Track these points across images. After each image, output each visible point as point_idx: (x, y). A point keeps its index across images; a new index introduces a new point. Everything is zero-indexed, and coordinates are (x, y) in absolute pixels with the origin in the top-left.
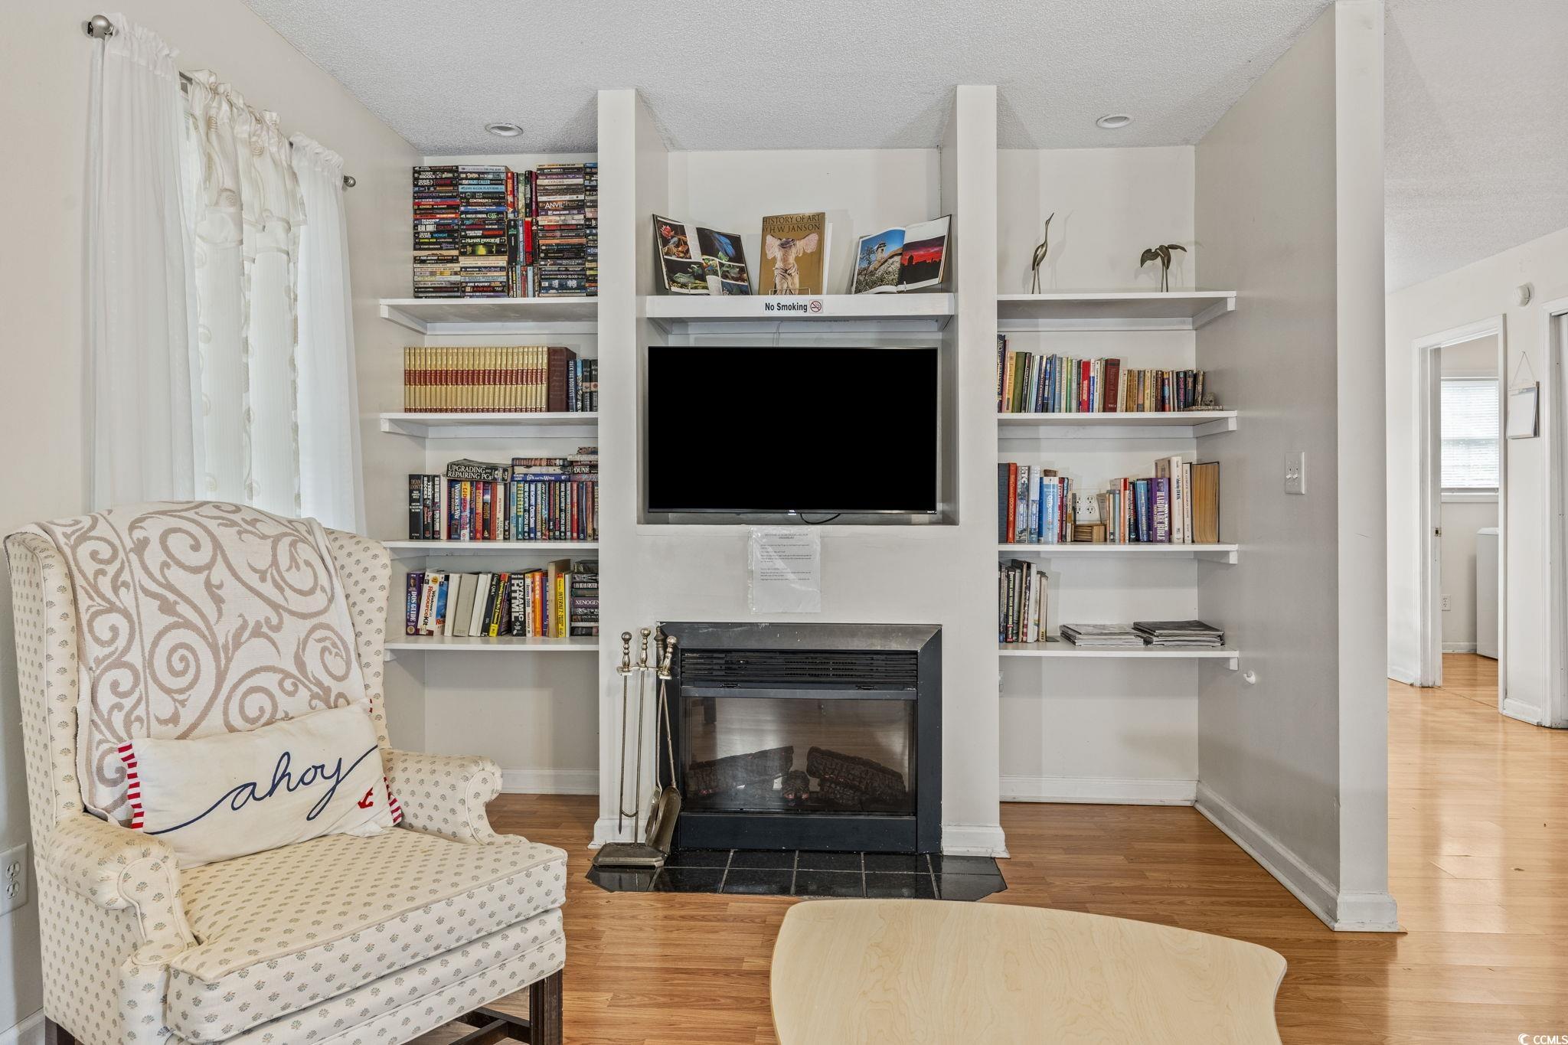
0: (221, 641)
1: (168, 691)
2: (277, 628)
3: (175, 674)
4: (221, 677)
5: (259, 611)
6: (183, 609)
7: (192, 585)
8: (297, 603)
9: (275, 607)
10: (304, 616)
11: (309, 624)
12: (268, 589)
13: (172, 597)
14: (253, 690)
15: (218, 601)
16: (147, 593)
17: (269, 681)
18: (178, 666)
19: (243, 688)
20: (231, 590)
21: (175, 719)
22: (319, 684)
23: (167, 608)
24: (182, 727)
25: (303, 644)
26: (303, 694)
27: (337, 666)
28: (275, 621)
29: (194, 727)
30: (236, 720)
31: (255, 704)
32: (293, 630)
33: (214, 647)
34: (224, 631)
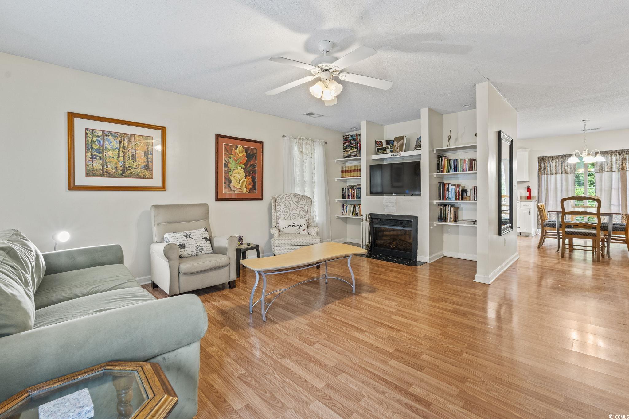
0: (290, 209)
1: (284, 215)
2: (297, 209)
3: (285, 213)
4: (290, 214)
5: (295, 206)
6: (286, 205)
7: (288, 203)
8: (300, 206)
9: (297, 206)
10: (301, 207)
11: (301, 208)
12: (297, 204)
13: (285, 204)
14: (294, 216)
15: (291, 205)
16: (283, 204)
17: (296, 215)
18: (285, 212)
19: (292, 215)
20: (292, 204)
21: (285, 218)
22: (302, 216)
23: (285, 205)
24: (286, 218)
25: (300, 211)
26: (300, 217)
27: (305, 214)
28: (297, 208)
29: (287, 219)
30: (291, 219)
31: (294, 217)
32: (299, 209)
33: (289, 210)
34: (291, 208)
